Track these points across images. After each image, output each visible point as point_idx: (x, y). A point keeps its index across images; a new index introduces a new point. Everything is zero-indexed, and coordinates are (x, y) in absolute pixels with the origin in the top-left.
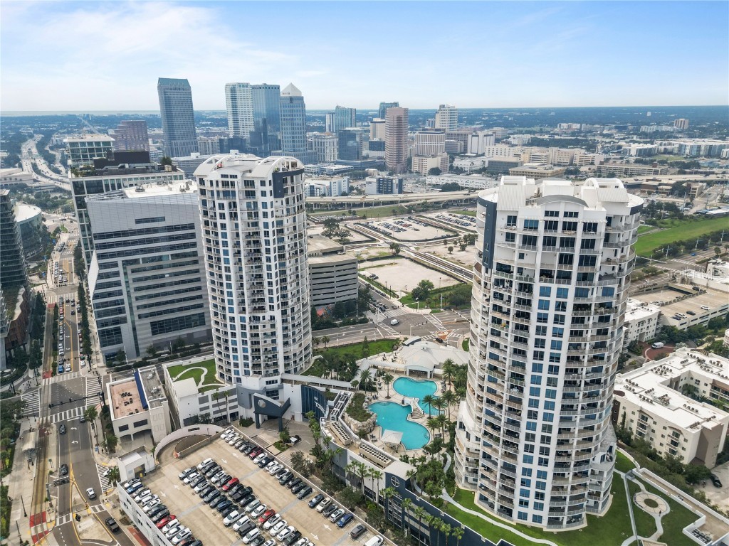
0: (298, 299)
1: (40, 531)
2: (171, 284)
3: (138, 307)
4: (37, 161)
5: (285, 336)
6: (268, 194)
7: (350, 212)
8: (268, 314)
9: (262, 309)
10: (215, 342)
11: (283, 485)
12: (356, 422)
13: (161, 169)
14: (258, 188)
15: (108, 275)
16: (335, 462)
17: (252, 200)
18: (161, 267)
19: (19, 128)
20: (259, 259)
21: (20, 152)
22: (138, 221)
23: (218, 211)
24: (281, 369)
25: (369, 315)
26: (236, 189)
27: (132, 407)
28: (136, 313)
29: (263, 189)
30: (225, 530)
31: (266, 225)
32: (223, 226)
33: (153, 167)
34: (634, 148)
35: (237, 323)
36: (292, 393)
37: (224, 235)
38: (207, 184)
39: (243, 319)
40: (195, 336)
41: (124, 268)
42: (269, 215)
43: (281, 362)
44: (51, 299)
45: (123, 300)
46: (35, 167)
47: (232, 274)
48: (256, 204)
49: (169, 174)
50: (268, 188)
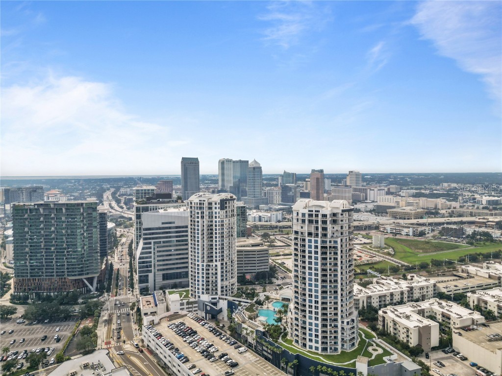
0: (229, 258)
1: (108, 347)
2: (174, 255)
3: (158, 265)
4: (112, 203)
5: (222, 276)
6: (218, 208)
7: (279, 231)
8: (214, 264)
9: (212, 261)
10: (190, 277)
11: (210, 332)
12: (248, 313)
13: (176, 201)
14: (214, 206)
15: (146, 253)
16: (238, 332)
17: (210, 211)
18: (170, 246)
19: (103, 185)
20: (212, 237)
21: (103, 198)
22: (163, 223)
23: (196, 215)
24: (219, 292)
25: (274, 280)
26: (204, 206)
27: (150, 306)
28: (157, 268)
29: (216, 206)
30: (184, 343)
31: (216, 222)
32: (198, 222)
33: (173, 201)
34: (485, 199)
35: (200, 267)
36: (223, 305)
37: (198, 226)
38: (193, 204)
39: (203, 266)
40: (183, 284)
41: (154, 245)
42: (218, 217)
43: (219, 289)
44: (116, 267)
45: (151, 261)
46: (110, 205)
47: (200, 243)
48: (212, 212)
49: (180, 204)
50: (218, 206)
